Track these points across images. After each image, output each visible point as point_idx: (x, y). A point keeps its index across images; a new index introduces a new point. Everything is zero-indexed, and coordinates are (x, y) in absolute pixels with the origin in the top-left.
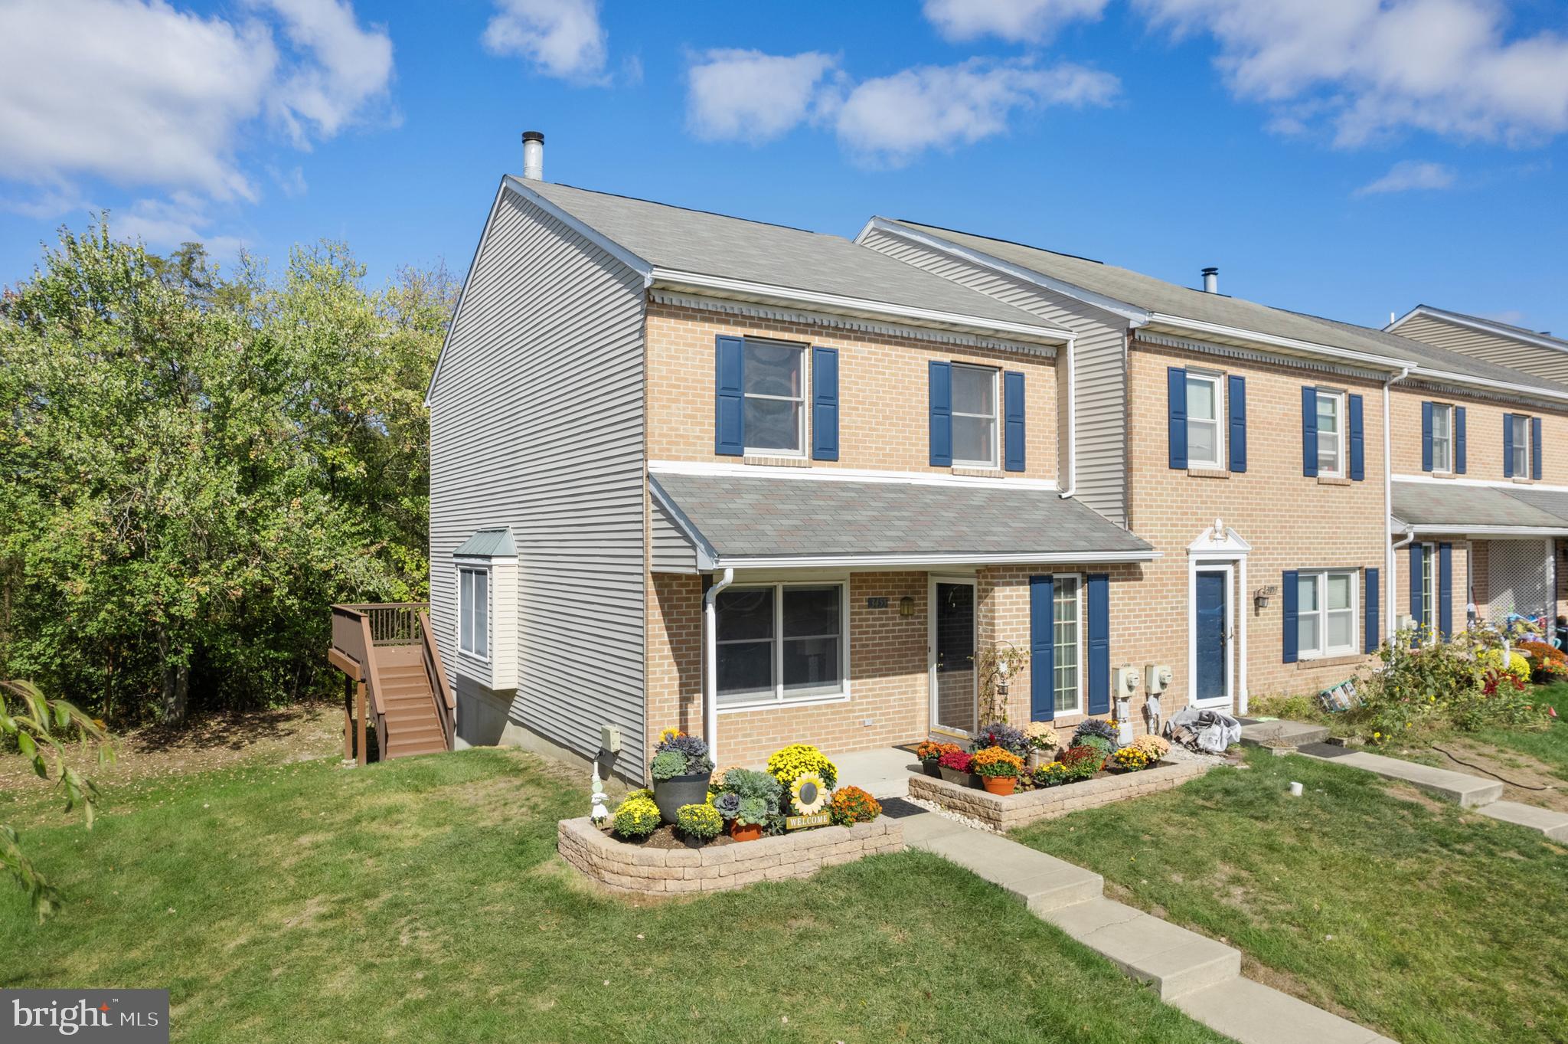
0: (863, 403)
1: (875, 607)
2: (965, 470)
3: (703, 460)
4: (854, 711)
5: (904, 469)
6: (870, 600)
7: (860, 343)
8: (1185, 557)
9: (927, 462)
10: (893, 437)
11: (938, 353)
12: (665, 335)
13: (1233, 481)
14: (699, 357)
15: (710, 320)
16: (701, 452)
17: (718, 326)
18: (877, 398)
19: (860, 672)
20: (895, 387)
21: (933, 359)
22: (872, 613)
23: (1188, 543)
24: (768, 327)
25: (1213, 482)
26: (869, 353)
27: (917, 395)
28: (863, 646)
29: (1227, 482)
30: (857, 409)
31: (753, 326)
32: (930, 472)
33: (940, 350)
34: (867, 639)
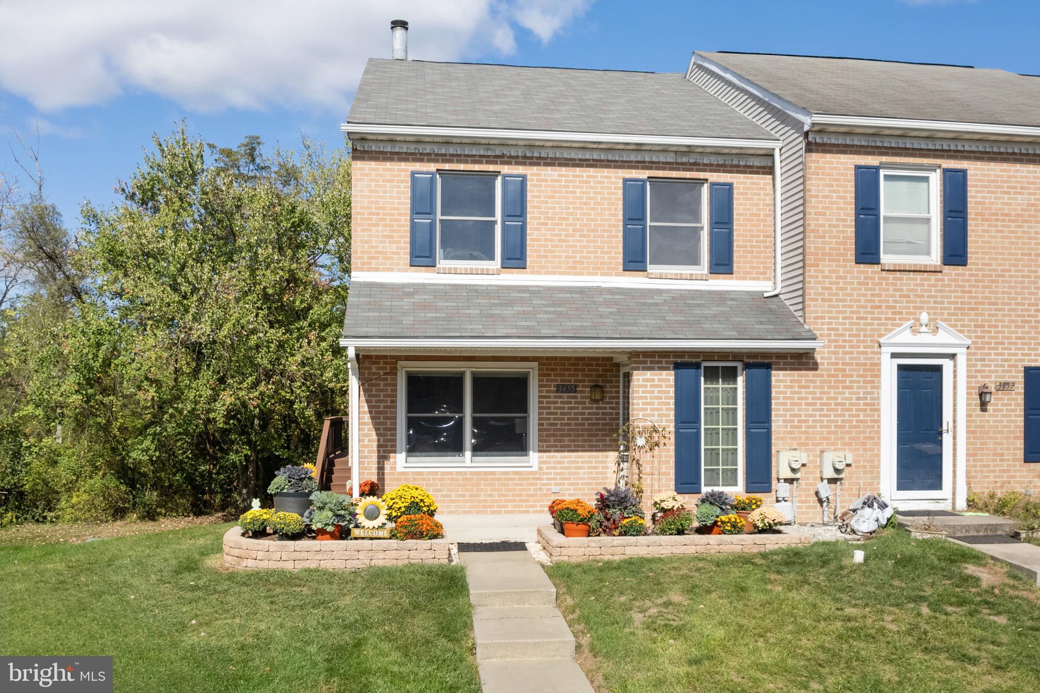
0: (553, 218)
1: (562, 392)
2: (662, 274)
3: (399, 270)
4: (542, 479)
5: (596, 274)
6: (558, 386)
7: (549, 168)
8: (876, 349)
9: (621, 267)
10: (584, 247)
11: (634, 171)
12: (366, 175)
13: (947, 275)
14: (395, 190)
15: (406, 160)
16: (398, 264)
17: (413, 164)
18: (567, 214)
19: (547, 446)
20: (585, 203)
21: (628, 176)
22: (560, 397)
23: (880, 336)
24: (459, 162)
25: (919, 276)
26: (559, 175)
27: (610, 209)
28: (551, 424)
29: (939, 276)
30: (546, 224)
31: (444, 161)
32: (625, 276)
33: (636, 168)
34: (555, 419)
